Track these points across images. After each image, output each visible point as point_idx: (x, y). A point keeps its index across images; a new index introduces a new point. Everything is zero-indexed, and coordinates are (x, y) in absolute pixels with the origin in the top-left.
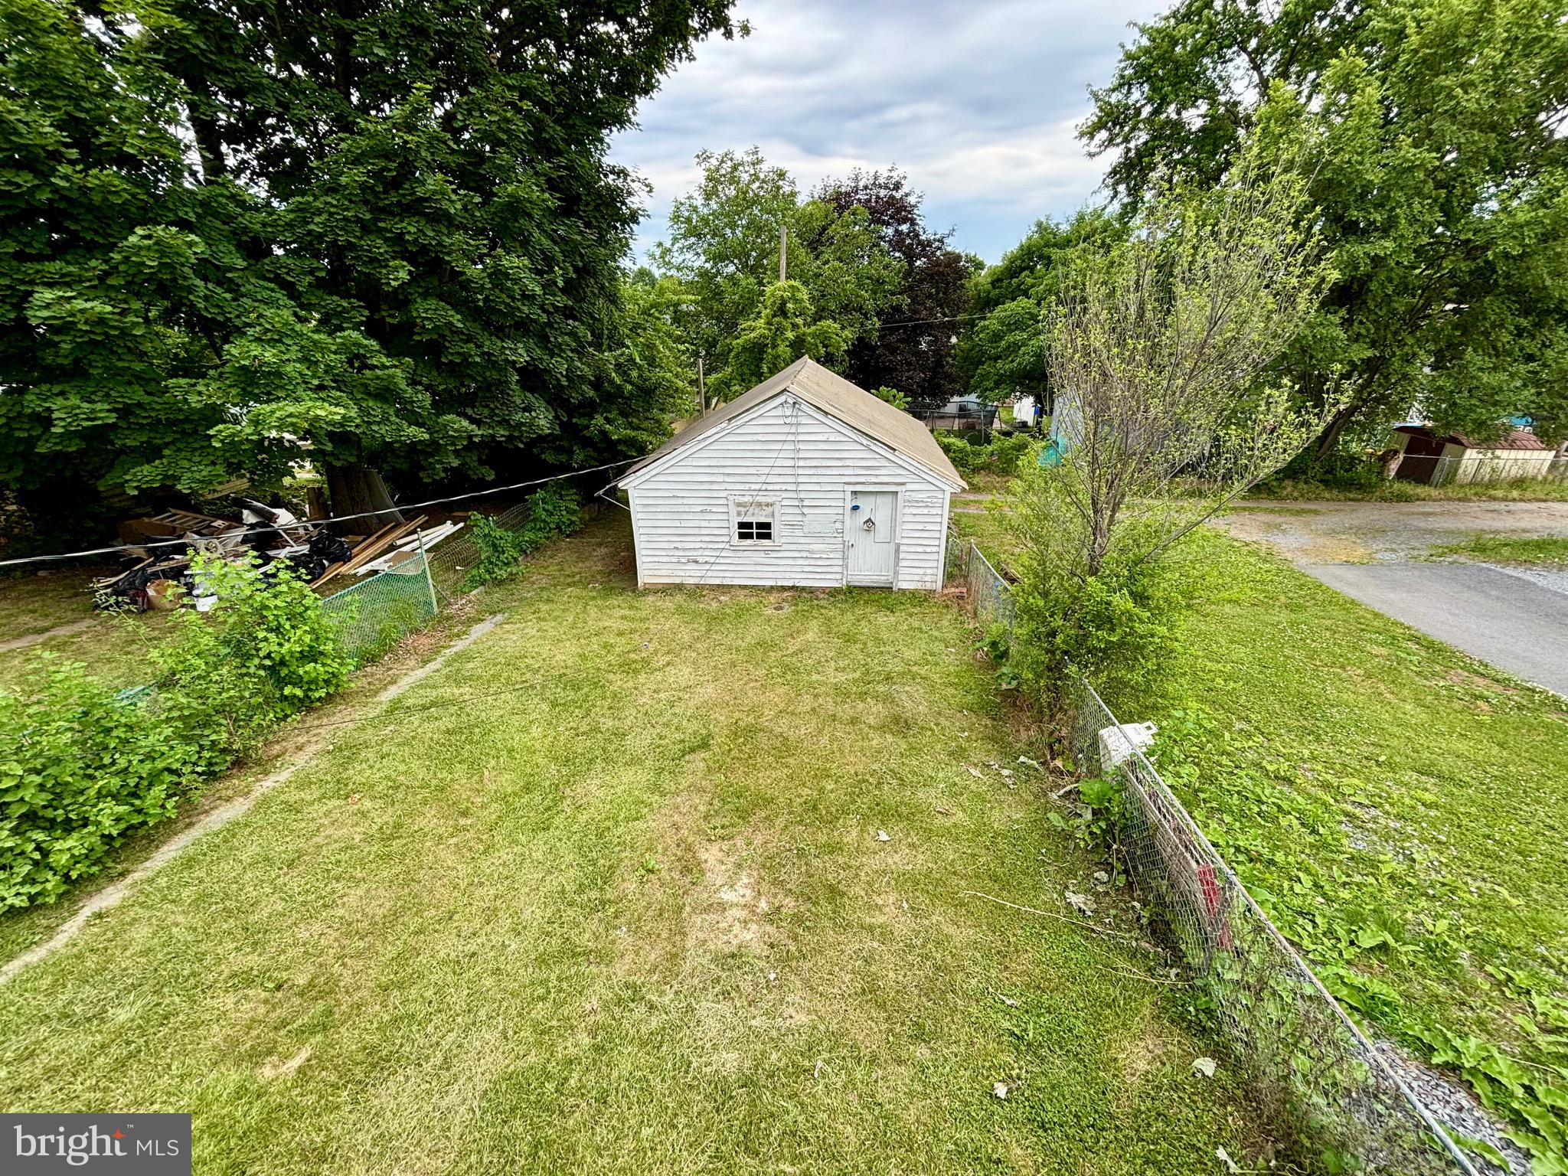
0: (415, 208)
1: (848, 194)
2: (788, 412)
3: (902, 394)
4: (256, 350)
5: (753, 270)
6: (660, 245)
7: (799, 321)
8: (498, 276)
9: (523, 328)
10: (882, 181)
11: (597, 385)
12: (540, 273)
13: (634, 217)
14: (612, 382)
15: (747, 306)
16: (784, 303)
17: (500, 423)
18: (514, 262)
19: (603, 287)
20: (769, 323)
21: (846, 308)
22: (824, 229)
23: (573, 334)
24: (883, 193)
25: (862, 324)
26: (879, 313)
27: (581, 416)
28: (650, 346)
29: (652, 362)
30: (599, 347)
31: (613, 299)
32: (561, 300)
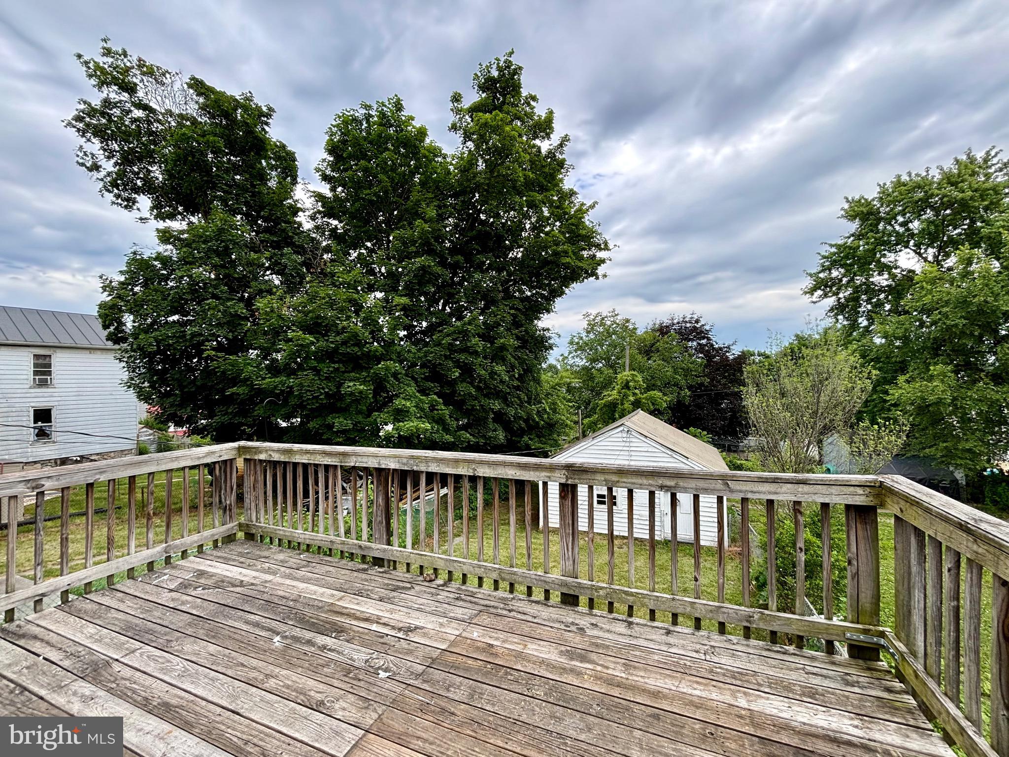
0: (465, 350)
1: (667, 327)
2: (625, 435)
3: (705, 433)
4: (404, 402)
5: (612, 367)
6: (562, 355)
7: (637, 391)
8: (493, 374)
9: (498, 395)
10: (687, 319)
11: (526, 421)
12: (508, 372)
13: (551, 347)
14: (534, 420)
15: (608, 384)
16: (628, 382)
17: (481, 437)
18: (500, 368)
19: (533, 377)
20: (620, 393)
21: (667, 384)
22: (653, 345)
23: (519, 398)
24: (688, 325)
25: (679, 393)
26: (690, 388)
27: (516, 436)
28: (554, 404)
29: (555, 411)
30: (529, 403)
31: (538, 381)
32: (516, 383)
